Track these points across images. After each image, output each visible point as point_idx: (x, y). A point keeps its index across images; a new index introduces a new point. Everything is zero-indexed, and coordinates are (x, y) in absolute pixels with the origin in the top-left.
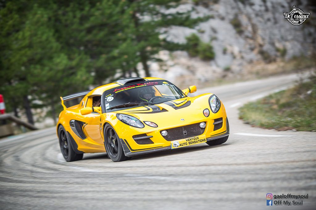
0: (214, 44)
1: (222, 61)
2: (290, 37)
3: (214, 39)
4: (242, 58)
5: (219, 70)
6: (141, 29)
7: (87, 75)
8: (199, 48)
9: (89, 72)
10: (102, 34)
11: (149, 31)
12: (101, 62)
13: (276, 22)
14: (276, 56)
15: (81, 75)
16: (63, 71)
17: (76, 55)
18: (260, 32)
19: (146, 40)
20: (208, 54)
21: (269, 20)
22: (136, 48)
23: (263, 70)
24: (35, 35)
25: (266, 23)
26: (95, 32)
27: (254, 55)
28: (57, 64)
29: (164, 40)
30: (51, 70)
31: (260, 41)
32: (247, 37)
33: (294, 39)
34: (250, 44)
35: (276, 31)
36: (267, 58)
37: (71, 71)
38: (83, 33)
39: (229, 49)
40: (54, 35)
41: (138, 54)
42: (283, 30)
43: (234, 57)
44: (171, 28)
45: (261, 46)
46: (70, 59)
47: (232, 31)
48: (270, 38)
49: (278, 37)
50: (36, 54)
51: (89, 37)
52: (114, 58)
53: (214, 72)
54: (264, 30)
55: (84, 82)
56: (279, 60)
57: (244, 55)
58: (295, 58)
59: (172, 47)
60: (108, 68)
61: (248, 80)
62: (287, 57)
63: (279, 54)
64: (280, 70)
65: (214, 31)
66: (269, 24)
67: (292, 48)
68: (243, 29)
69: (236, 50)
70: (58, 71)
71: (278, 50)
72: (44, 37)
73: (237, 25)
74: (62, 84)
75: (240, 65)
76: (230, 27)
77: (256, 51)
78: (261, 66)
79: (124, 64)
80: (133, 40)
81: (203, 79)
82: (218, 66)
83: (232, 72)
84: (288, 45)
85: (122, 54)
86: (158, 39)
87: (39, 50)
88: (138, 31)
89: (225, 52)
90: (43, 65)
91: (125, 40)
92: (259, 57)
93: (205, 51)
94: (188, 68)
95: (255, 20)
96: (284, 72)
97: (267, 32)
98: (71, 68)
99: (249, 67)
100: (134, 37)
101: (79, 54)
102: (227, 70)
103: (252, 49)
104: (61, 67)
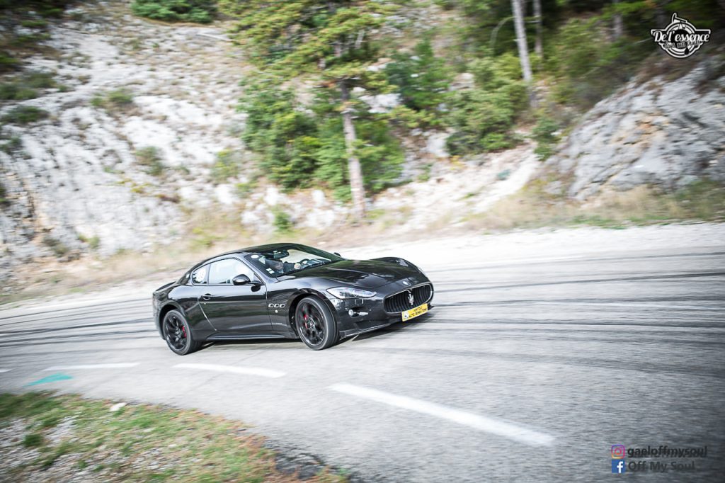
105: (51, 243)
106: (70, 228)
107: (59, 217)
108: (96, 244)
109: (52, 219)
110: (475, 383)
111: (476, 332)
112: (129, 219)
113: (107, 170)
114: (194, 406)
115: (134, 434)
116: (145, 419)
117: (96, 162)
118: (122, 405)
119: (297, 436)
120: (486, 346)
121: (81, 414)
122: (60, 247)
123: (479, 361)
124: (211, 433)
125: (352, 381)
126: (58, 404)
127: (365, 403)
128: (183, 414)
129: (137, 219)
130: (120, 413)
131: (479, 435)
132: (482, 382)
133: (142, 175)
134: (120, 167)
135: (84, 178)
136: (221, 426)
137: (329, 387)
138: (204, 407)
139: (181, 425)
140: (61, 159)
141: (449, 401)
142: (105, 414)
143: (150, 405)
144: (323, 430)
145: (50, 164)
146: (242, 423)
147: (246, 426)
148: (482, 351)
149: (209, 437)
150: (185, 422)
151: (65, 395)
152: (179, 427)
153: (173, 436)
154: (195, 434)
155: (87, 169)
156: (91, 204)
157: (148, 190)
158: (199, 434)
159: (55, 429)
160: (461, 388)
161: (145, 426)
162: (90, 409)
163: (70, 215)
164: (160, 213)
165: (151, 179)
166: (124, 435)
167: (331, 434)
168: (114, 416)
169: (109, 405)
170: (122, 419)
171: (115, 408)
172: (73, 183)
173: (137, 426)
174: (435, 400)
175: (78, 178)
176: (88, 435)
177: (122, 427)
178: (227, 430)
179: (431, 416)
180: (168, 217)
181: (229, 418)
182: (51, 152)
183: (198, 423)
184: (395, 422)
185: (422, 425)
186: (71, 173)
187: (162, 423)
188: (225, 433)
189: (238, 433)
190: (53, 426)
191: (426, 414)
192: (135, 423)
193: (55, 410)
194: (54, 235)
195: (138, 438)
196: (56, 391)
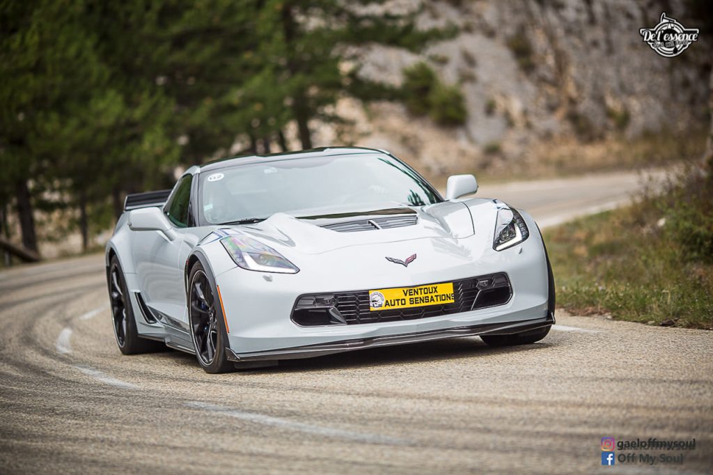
0: (468, 91)
1: (483, 129)
2: (639, 88)
3: (467, 78)
4: (529, 126)
5: (474, 151)
6: (300, 46)
7: (167, 143)
8: (433, 98)
9: (172, 135)
10: (207, 52)
11: (318, 51)
12: (200, 115)
13: (610, 50)
14: (606, 127)
15: (152, 143)
16: (113, 130)
17: (145, 95)
18: (573, 71)
19: (309, 72)
20: (452, 112)
21: (595, 44)
22: (284, 88)
23: (573, 156)
24: (53, 43)
25: (587, 50)
26: (191, 45)
27: (555, 123)
28: (98, 114)
29: (353, 75)
30: (83, 124)
31: (571, 90)
32: (542, 80)
33: (650, 92)
34: (548, 97)
35: (610, 72)
36: (583, 130)
37: (129, 132)
38: (166, 46)
39: (501, 103)
40: (96, 47)
41: (288, 102)
42: (624, 70)
43: (510, 123)
44: (369, 49)
45: (572, 102)
46: (130, 103)
47: (510, 65)
48: (595, 86)
49: (614, 84)
50: (53, 87)
51: (178, 57)
52: (231, 109)
53: (463, 153)
54: (583, 66)
55: (158, 158)
56: (610, 136)
57: (533, 120)
58: (647, 135)
59: (367, 92)
60: (217, 131)
61: (537, 177)
62: (630, 132)
63: (611, 123)
64: (612, 159)
65: (470, 60)
66: (595, 53)
67: (643, 112)
68: (535, 60)
69: (516, 106)
70: (99, 130)
71: (610, 114)
72: (72, 51)
73: (522, 51)
74: (108, 160)
75: (524, 142)
76: (505, 54)
77: (561, 113)
78: (568, 149)
79: (256, 123)
80: (277, 70)
81: (435, 168)
82: (472, 140)
83: (504, 158)
84: (635, 105)
85: (250, 100)
86: (336, 72)
87: (59, 79)
88: (291, 49)
89: (490, 109)
90: (64, 114)
91: (259, 69)
92: (567, 126)
93: (445, 104)
94: (405, 140)
95: (564, 43)
96: (620, 165)
97: (590, 72)
98: (131, 124)
99: (542, 149)
100: (283, 62)
101: (152, 94)
102: (493, 150)
103: (552, 109)
104: (107, 121)
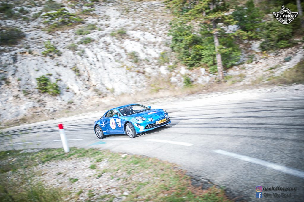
105: (96, 91)
106: (103, 84)
107: (99, 80)
108: (113, 91)
109: (97, 81)
110: (281, 152)
111: (279, 129)
112: (125, 81)
113: (117, 61)
114: (156, 156)
115: (131, 166)
116: (135, 160)
117: (112, 58)
118: (126, 155)
119: (200, 171)
120: (285, 135)
121: (110, 158)
122: (99, 92)
123: (282, 142)
124: (163, 168)
125: (222, 149)
126: (101, 153)
127: (230, 158)
128: (151, 159)
129: (129, 81)
130: (125, 158)
131: (286, 175)
132: (284, 152)
133: (130, 63)
134: (121, 60)
135: (108, 65)
136: (167, 165)
137: (213, 151)
138: (159, 157)
139: (150, 164)
140: (99, 58)
141: (269, 159)
142: (120, 158)
143: (137, 155)
144: (212, 169)
145: (95, 60)
146: (176, 164)
147: (177, 166)
148: (283, 138)
149: (162, 170)
150: (152, 163)
151: (104, 150)
152: (150, 165)
153: (147, 168)
154: (156, 168)
155: (109, 61)
156: (111, 75)
157: (133, 69)
158: (158, 168)
159: (100, 163)
160: (274, 154)
161: (136, 164)
162: (114, 156)
163: (103, 79)
164: (137, 78)
165: (134, 65)
166: (128, 167)
167: (215, 171)
168: (123, 159)
169: (121, 155)
170: (126, 160)
171: (123, 156)
172: (104, 67)
173: (132, 164)
174: (262, 159)
175: (106, 65)
176: (113, 166)
177: (127, 164)
178: (169, 167)
179: (261, 166)
180: (141, 80)
181: (170, 162)
182: (96, 55)
183: (157, 164)
184: (244, 167)
185: (257, 169)
186: (103, 63)
187: (142, 163)
188: (169, 168)
189: (174, 169)
190: (100, 161)
191: (258, 165)
192: (132, 162)
193: (100, 155)
194: (97, 87)
195: (134, 168)
196: (100, 148)
